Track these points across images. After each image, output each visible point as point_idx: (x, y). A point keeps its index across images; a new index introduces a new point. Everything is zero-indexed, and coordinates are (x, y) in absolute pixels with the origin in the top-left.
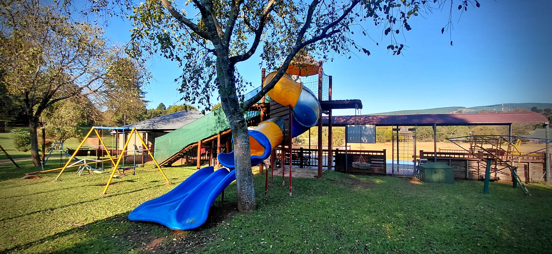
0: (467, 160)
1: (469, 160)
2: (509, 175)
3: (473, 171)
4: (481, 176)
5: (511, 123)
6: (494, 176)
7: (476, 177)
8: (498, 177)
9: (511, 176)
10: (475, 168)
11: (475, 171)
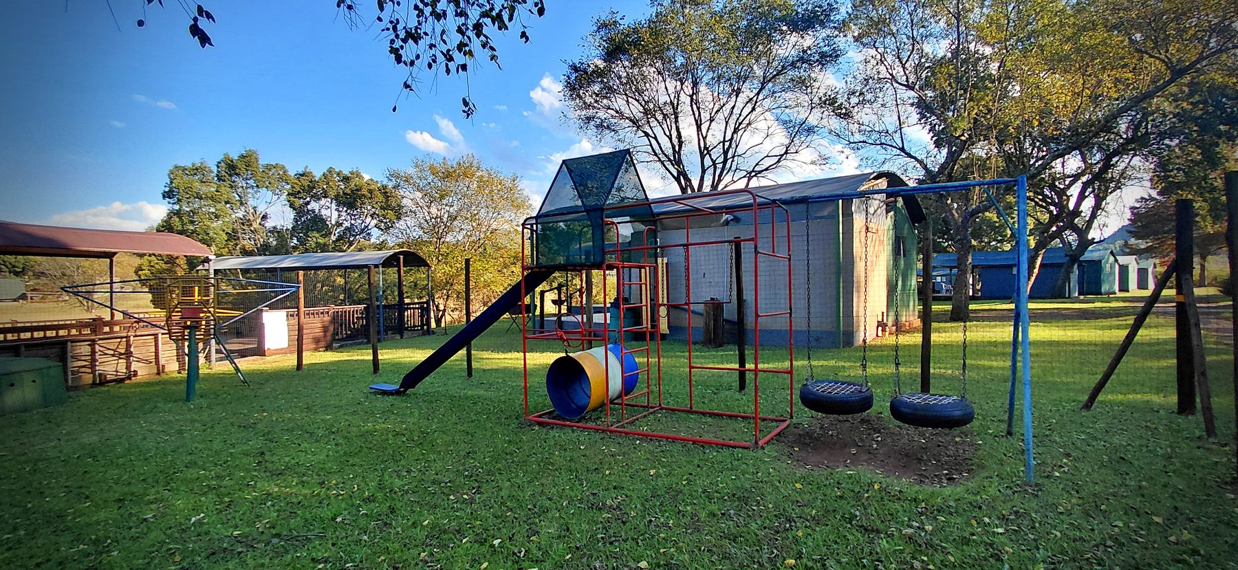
0: (67, 341)
1: (73, 341)
2: (151, 362)
3: (80, 367)
4: (100, 374)
5: (115, 253)
6: (125, 371)
7: (88, 379)
8: (134, 371)
9: (154, 363)
10: (83, 358)
11: (84, 367)
